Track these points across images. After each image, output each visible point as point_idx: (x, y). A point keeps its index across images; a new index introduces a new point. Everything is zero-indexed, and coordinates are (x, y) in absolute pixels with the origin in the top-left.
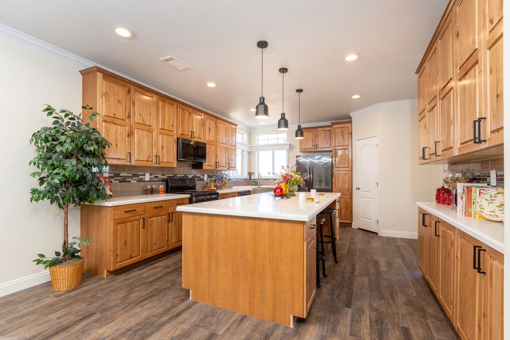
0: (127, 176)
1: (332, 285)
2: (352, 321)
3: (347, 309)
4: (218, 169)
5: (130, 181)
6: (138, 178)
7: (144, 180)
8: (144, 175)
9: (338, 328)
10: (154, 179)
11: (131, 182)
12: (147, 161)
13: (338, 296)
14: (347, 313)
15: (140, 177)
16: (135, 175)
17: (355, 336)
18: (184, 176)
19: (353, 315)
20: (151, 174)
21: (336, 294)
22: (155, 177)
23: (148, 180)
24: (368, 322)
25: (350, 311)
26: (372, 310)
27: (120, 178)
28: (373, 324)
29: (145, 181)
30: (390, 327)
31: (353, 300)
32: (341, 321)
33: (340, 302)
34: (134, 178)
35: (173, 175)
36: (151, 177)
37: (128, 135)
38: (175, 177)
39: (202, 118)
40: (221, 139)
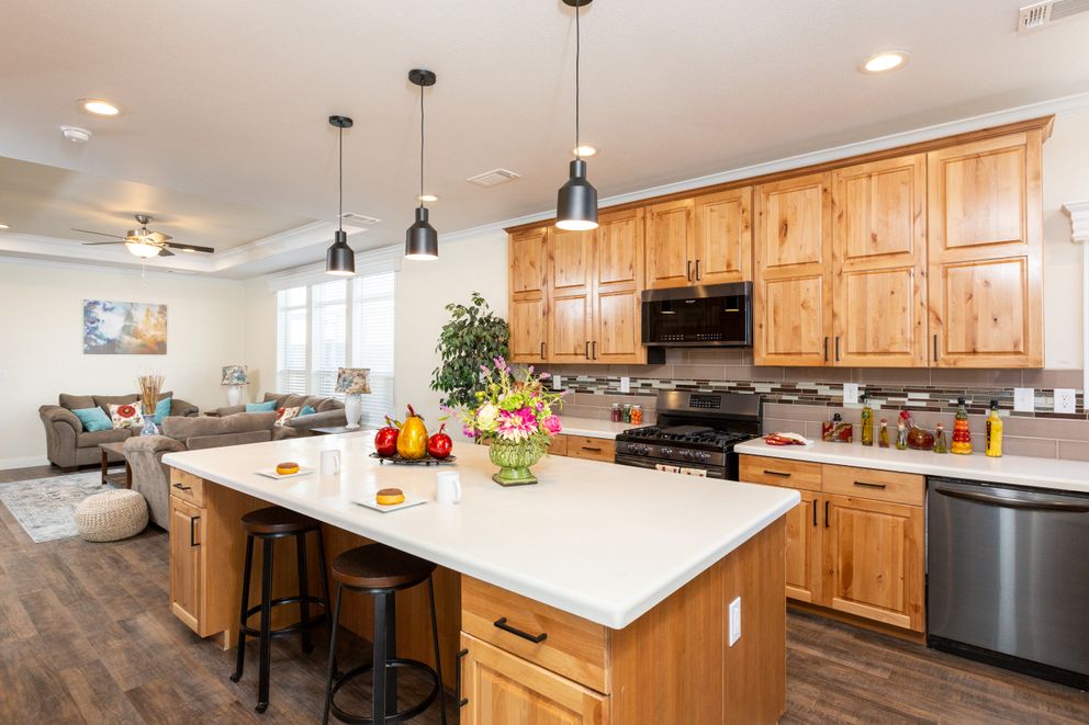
0: (587, 382)
1: (217, 706)
2: (108, 676)
3: (133, 686)
5: (592, 392)
6: (606, 387)
7: (618, 390)
8: (619, 380)
9: (124, 656)
10: (640, 391)
11: (596, 393)
13: (174, 694)
14: (127, 680)
15: (611, 384)
16: (600, 381)
17: (89, 664)
19: (112, 685)
20: (633, 380)
21: (184, 696)
22: (643, 385)
23: (628, 391)
24: (74, 693)
25: (124, 688)
26: (75, 716)
27: (578, 385)
28: (64, 694)
29: (620, 393)
30: (25, 711)
31: (133, 709)
32: (127, 665)
33: (160, 688)
34: (600, 386)
35: (695, 383)
36: (634, 385)
37: (544, 314)
38: (703, 388)
39: (740, 204)
40: (865, 239)
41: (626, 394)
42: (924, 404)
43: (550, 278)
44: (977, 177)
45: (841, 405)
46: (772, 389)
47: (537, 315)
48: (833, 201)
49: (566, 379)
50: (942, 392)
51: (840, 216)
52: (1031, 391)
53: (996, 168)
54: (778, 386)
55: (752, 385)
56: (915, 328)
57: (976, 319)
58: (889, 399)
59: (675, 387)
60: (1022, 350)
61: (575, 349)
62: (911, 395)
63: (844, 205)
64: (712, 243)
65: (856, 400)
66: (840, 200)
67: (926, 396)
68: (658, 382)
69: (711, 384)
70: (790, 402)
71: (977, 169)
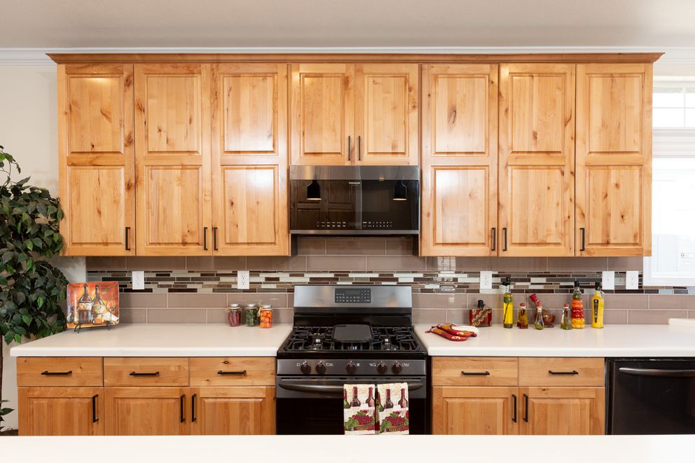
0: (187, 279)
4: (502, 254)
5: (194, 290)
6: (216, 283)
7: (233, 286)
8: (235, 274)
10: (263, 286)
11: (199, 292)
12: (184, 243)
15: (223, 279)
16: (206, 276)
18: (376, 275)
20: (253, 274)
22: (267, 279)
23: (247, 287)
27: (172, 283)
29: (236, 290)
34: (205, 283)
35: (332, 275)
36: (256, 279)
37: (128, 187)
38: (342, 280)
39: (406, 81)
40: (528, 136)
41: (245, 291)
42: (541, 287)
43: (138, 137)
44: (612, 93)
45: (478, 291)
46: (416, 279)
47: (115, 189)
48: (499, 94)
49: (154, 275)
50: (555, 276)
51: (507, 110)
52: (613, 273)
53: (624, 89)
54: (421, 275)
55: (395, 276)
56: (565, 222)
57: (609, 215)
58: (517, 284)
59: (308, 280)
60: (638, 241)
61: (184, 236)
62: (533, 280)
63: (510, 99)
64: (375, 119)
65: (490, 286)
66: (507, 94)
67: (543, 280)
68: (288, 275)
69: (351, 275)
70: (430, 291)
71: (612, 87)
